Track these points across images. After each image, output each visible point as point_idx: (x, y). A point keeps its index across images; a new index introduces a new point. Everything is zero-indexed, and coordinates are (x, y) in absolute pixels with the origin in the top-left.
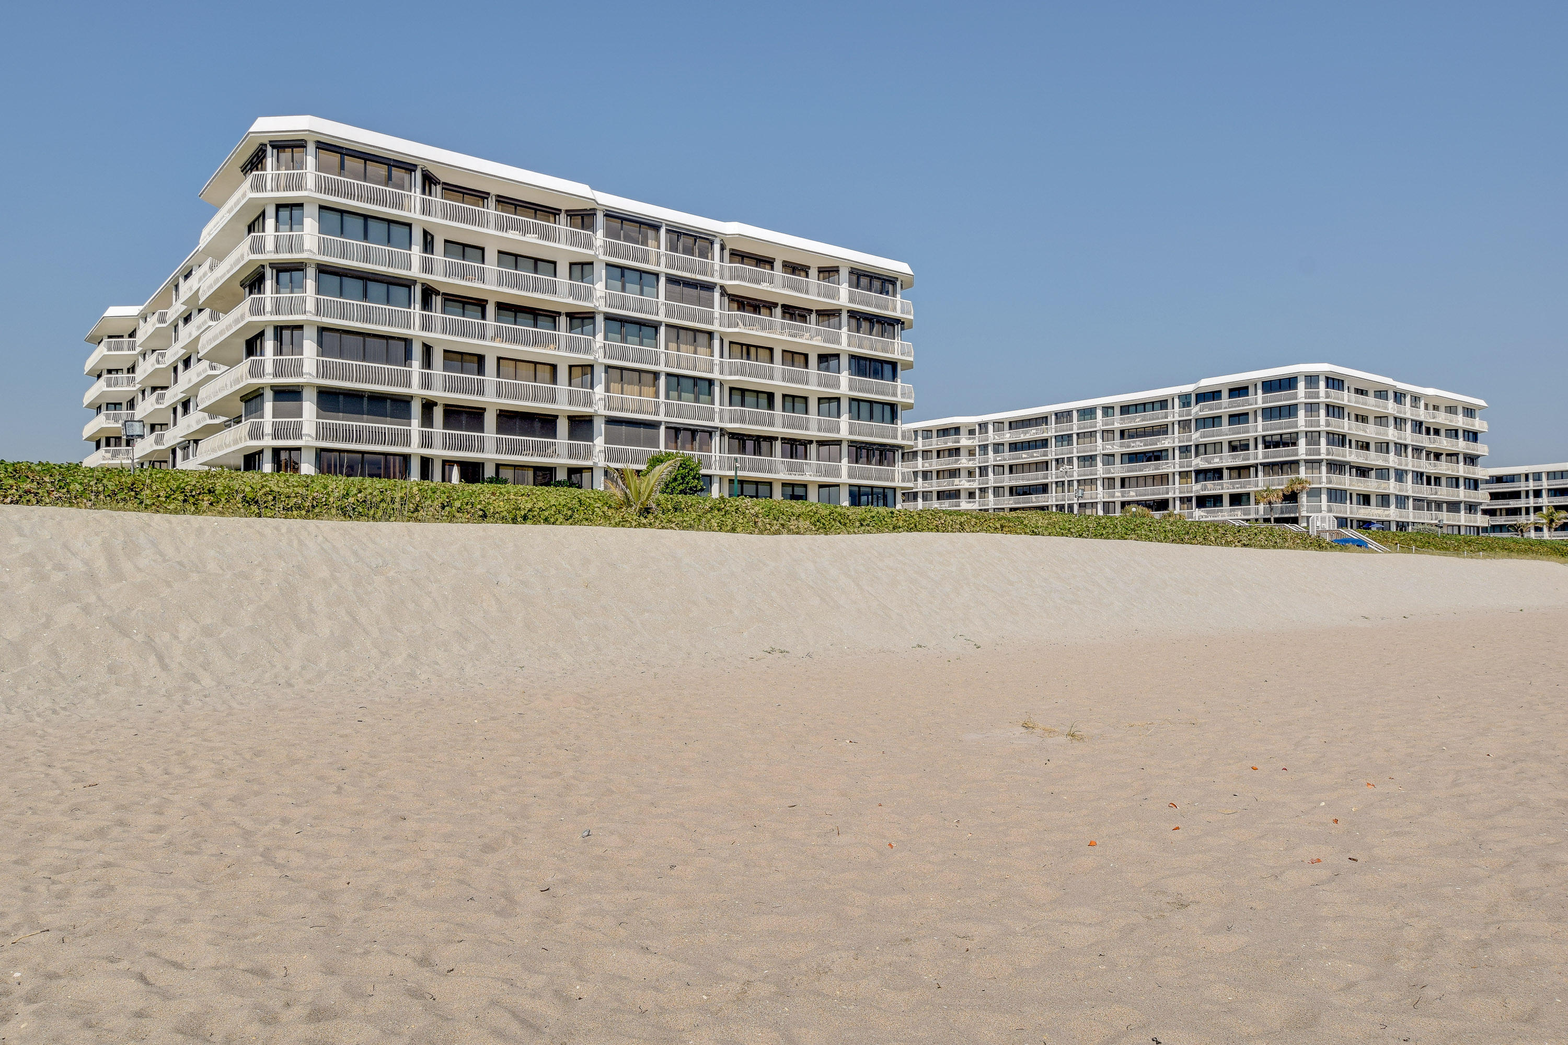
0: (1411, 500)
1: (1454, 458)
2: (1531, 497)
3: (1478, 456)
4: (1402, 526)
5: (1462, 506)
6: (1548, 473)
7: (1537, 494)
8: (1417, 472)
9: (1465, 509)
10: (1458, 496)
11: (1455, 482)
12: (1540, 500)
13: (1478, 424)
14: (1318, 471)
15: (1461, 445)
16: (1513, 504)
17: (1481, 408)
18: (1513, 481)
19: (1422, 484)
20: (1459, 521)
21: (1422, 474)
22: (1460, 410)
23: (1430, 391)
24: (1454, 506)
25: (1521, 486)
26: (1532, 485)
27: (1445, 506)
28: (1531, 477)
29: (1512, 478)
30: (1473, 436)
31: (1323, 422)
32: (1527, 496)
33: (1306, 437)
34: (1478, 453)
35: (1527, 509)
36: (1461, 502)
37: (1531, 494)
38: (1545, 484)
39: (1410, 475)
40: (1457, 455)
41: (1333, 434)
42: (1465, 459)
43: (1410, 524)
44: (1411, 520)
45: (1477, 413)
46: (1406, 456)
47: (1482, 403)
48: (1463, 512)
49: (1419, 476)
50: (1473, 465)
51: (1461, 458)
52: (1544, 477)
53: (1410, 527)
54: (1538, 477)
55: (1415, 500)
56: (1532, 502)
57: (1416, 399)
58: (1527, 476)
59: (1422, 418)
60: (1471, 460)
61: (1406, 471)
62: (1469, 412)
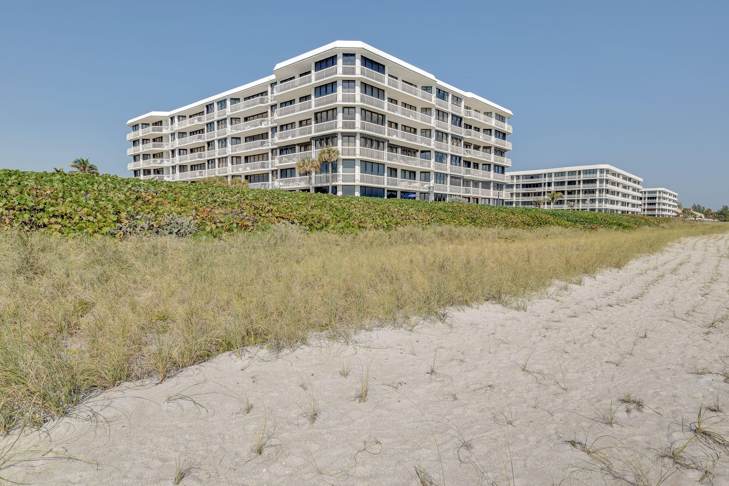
0: (449, 177)
1: (488, 150)
2: (546, 187)
3: (506, 151)
4: (440, 198)
5: (492, 184)
6: (555, 173)
7: (549, 184)
8: (456, 157)
9: (494, 187)
10: (489, 177)
11: (487, 166)
12: (550, 188)
13: (506, 127)
14: (353, 144)
15: (493, 141)
16: (537, 190)
17: (510, 117)
18: (538, 177)
19: (460, 166)
20: (490, 195)
21: (460, 158)
22: (494, 115)
23: (469, 95)
24: (486, 184)
25: (542, 180)
26: (547, 180)
27: (480, 184)
28: (547, 175)
29: (538, 176)
30: (503, 135)
31: (358, 98)
32: (545, 186)
33: (343, 112)
34: (506, 148)
35: (544, 193)
36: (491, 181)
37: (547, 184)
38: (553, 179)
39: (449, 158)
40: (490, 148)
41: (372, 112)
42: (495, 150)
43: (448, 196)
44: (448, 192)
45: (506, 120)
46: (447, 143)
47: (510, 112)
48: (492, 189)
49: (456, 159)
50: (501, 156)
51: (493, 149)
52: (553, 175)
53: (448, 198)
54: (550, 175)
55: (452, 177)
56: (547, 189)
57: (457, 99)
58: (545, 175)
59: (462, 115)
60: (500, 152)
61: (446, 154)
62: (501, 118)
